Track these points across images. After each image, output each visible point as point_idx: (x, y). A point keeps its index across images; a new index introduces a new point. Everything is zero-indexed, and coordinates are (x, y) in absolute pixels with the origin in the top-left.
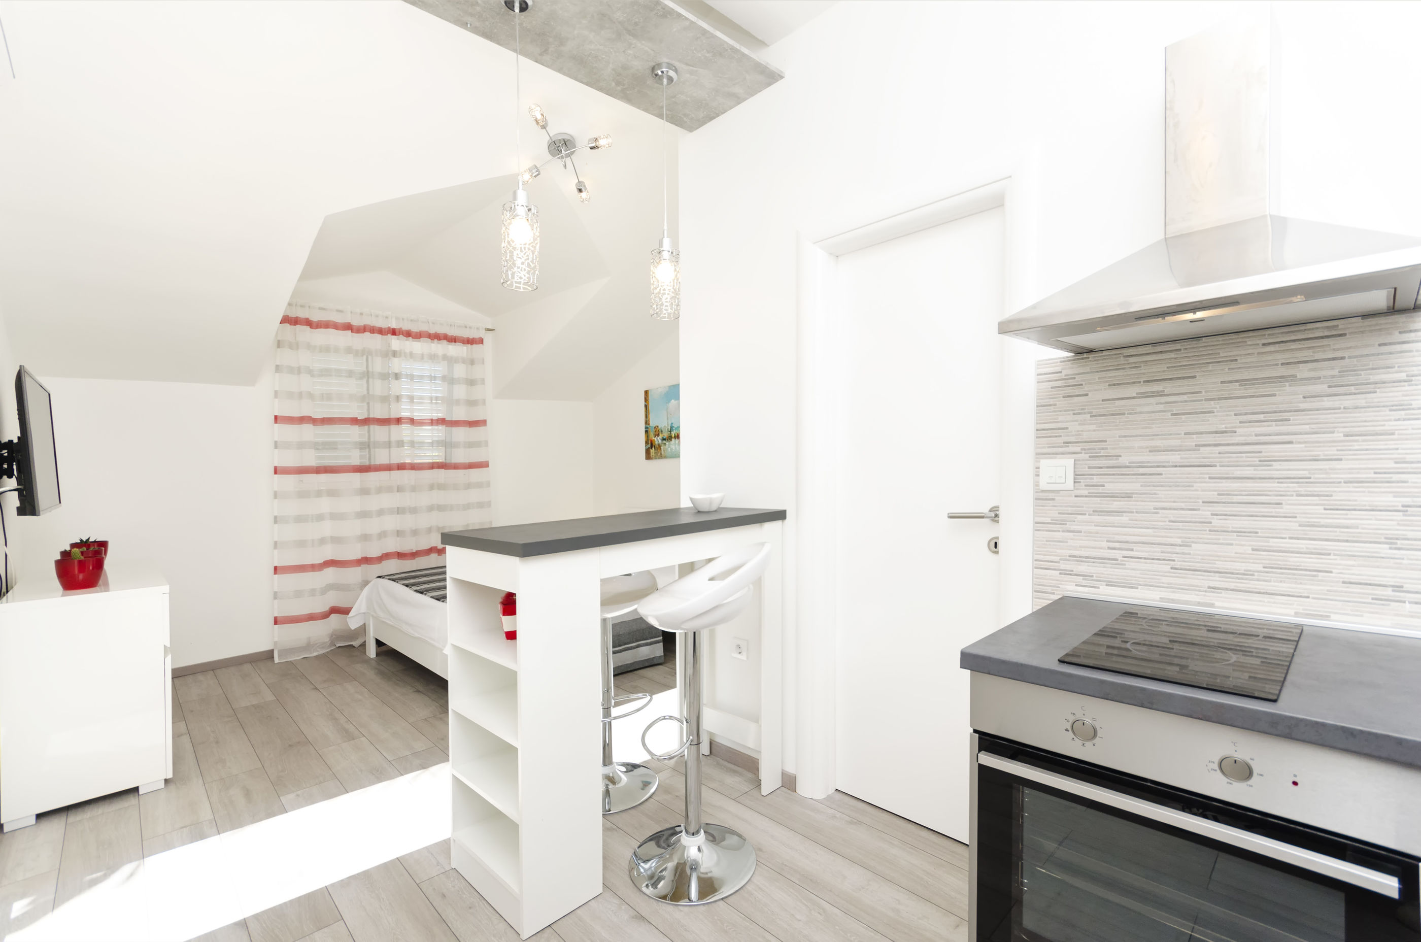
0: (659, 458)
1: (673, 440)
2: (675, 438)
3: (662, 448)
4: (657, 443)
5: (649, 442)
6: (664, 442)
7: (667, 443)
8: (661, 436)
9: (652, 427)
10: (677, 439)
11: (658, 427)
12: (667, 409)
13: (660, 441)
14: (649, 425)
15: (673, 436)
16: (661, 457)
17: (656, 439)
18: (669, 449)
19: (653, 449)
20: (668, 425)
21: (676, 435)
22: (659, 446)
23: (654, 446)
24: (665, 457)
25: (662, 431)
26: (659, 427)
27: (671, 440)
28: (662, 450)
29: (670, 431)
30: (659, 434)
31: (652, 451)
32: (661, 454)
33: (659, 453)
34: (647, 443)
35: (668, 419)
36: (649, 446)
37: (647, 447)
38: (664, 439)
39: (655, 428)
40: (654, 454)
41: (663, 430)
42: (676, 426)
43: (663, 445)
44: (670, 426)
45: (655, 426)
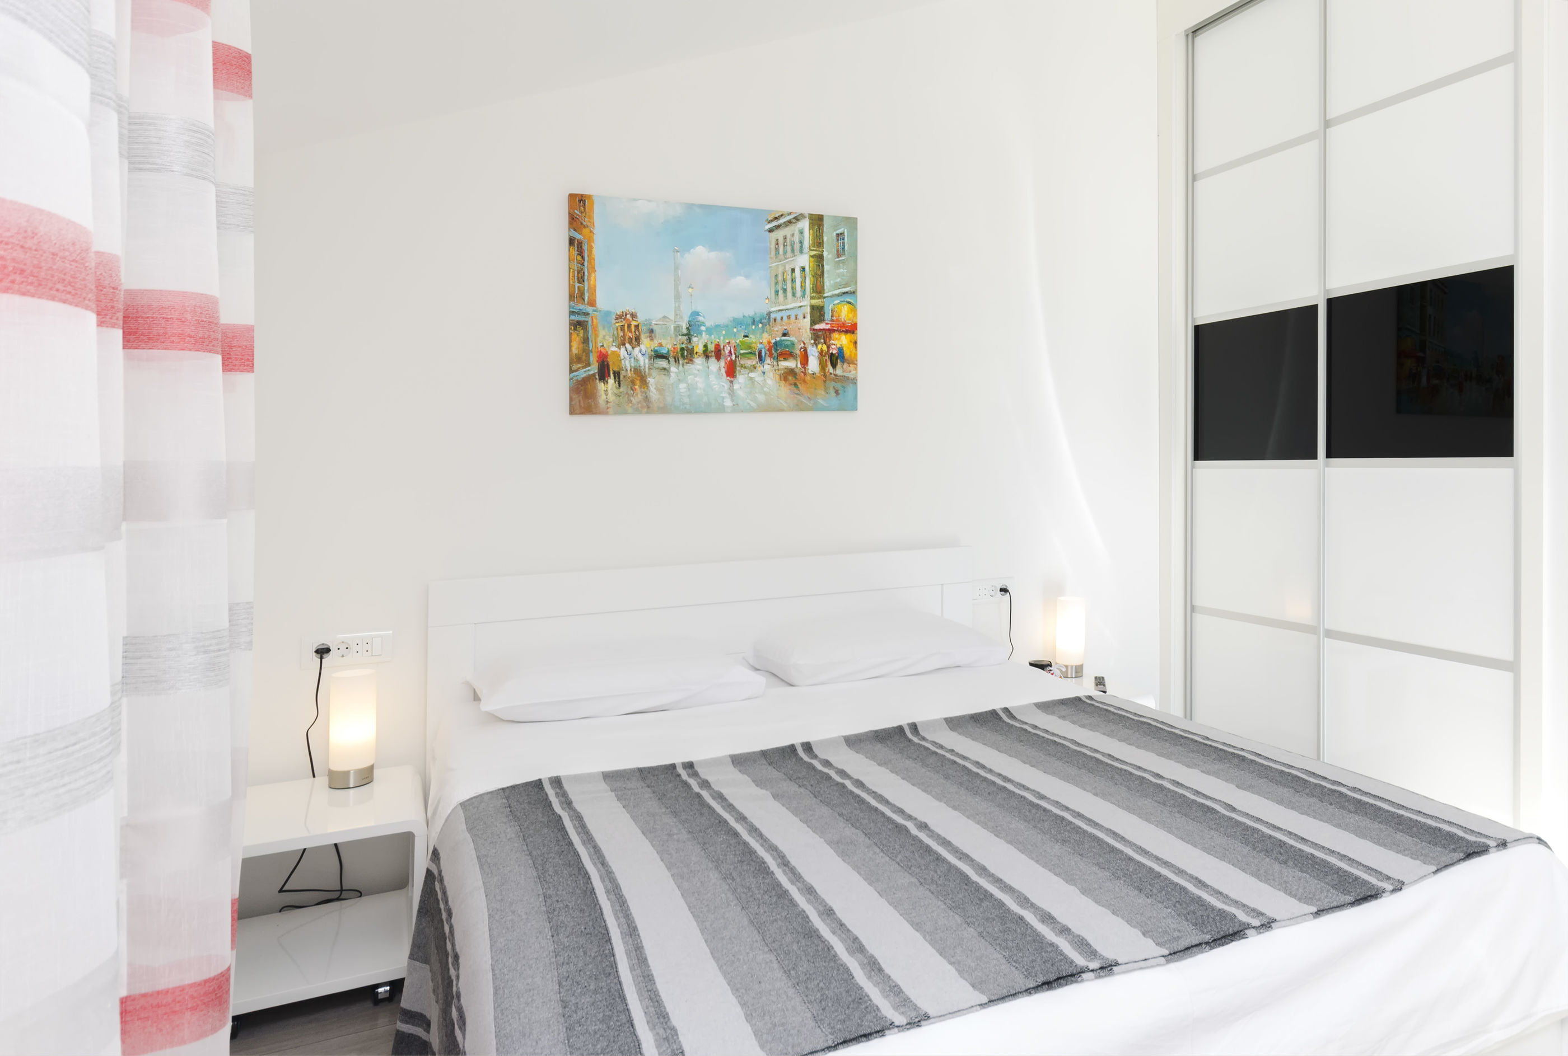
0: (637, 411)
1: (699, 361)
2: (706, 355)
3: (651, 380)
4: (627, 364)
5: (593, 359)
6: (663, 363)
7: (673, 369)
8: (647, 344)
9: (608, 313)
10: (713, 360)
11: (634, 316)
12: (677, 268)
13: (644, 362)
14: (592, 303)
15: (699, 348)
16: (647, 407)
17: (623, 352)
18: (682, 386)
19: (611, 381)
20: (677, 309)
21: (711, 347)
22: (640, 377)
23: (617, 375)
24: (665, 410)
25: (652, 331)
26: (641, 318)
27: (691, 361)
28: (652, 388)
29: (689, 336)
30: (638, 339)
31: (607, 390)
32: (647, 399)
33: (640, 397)
34: (577, 360)
35: (678, 297)
36: (594, 369)
37: (582, 374)
38: (658, 356)
39: (620, 317)
40: (611, 397)
41: (655, 328)
42: (708, 324)
43: (654, 373)
44: (686, 319)
45: (619, 312)
